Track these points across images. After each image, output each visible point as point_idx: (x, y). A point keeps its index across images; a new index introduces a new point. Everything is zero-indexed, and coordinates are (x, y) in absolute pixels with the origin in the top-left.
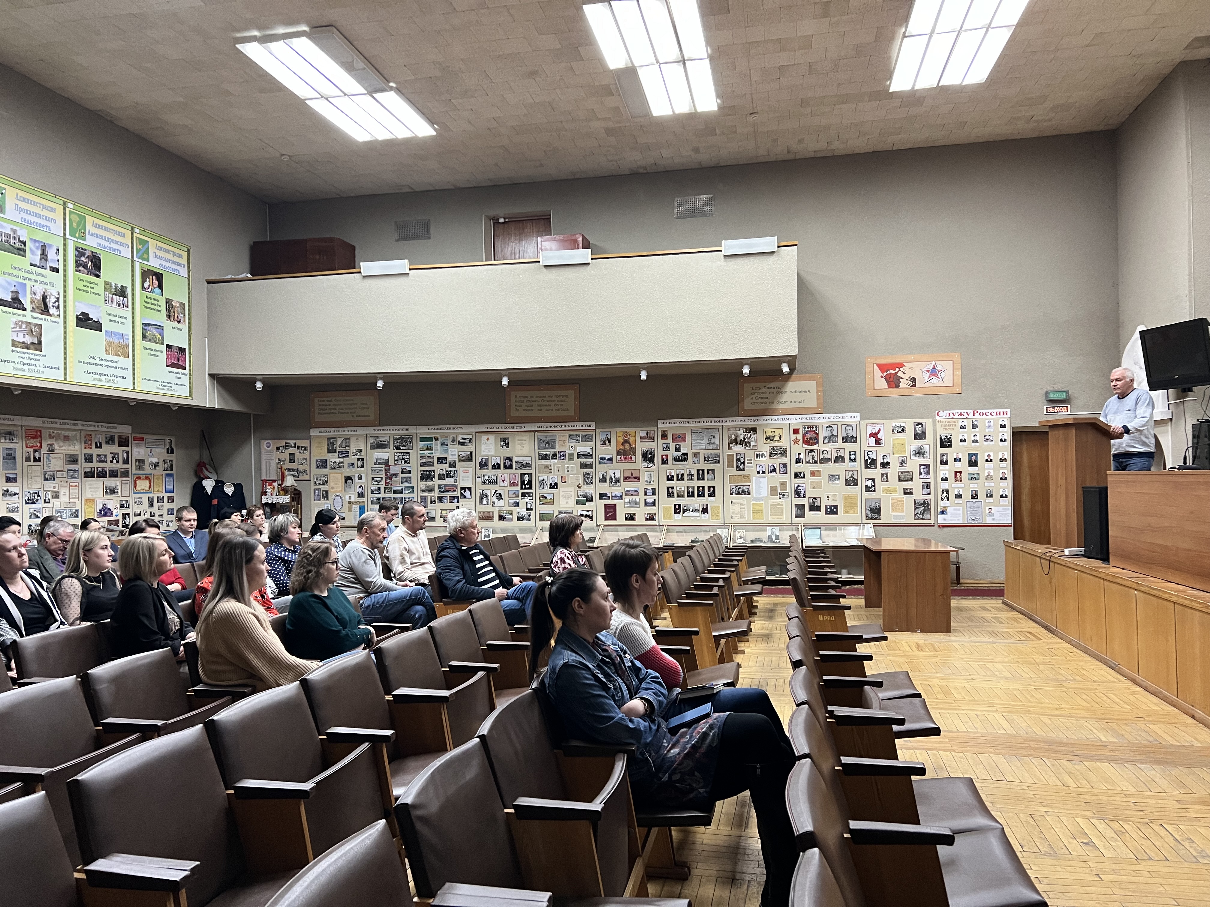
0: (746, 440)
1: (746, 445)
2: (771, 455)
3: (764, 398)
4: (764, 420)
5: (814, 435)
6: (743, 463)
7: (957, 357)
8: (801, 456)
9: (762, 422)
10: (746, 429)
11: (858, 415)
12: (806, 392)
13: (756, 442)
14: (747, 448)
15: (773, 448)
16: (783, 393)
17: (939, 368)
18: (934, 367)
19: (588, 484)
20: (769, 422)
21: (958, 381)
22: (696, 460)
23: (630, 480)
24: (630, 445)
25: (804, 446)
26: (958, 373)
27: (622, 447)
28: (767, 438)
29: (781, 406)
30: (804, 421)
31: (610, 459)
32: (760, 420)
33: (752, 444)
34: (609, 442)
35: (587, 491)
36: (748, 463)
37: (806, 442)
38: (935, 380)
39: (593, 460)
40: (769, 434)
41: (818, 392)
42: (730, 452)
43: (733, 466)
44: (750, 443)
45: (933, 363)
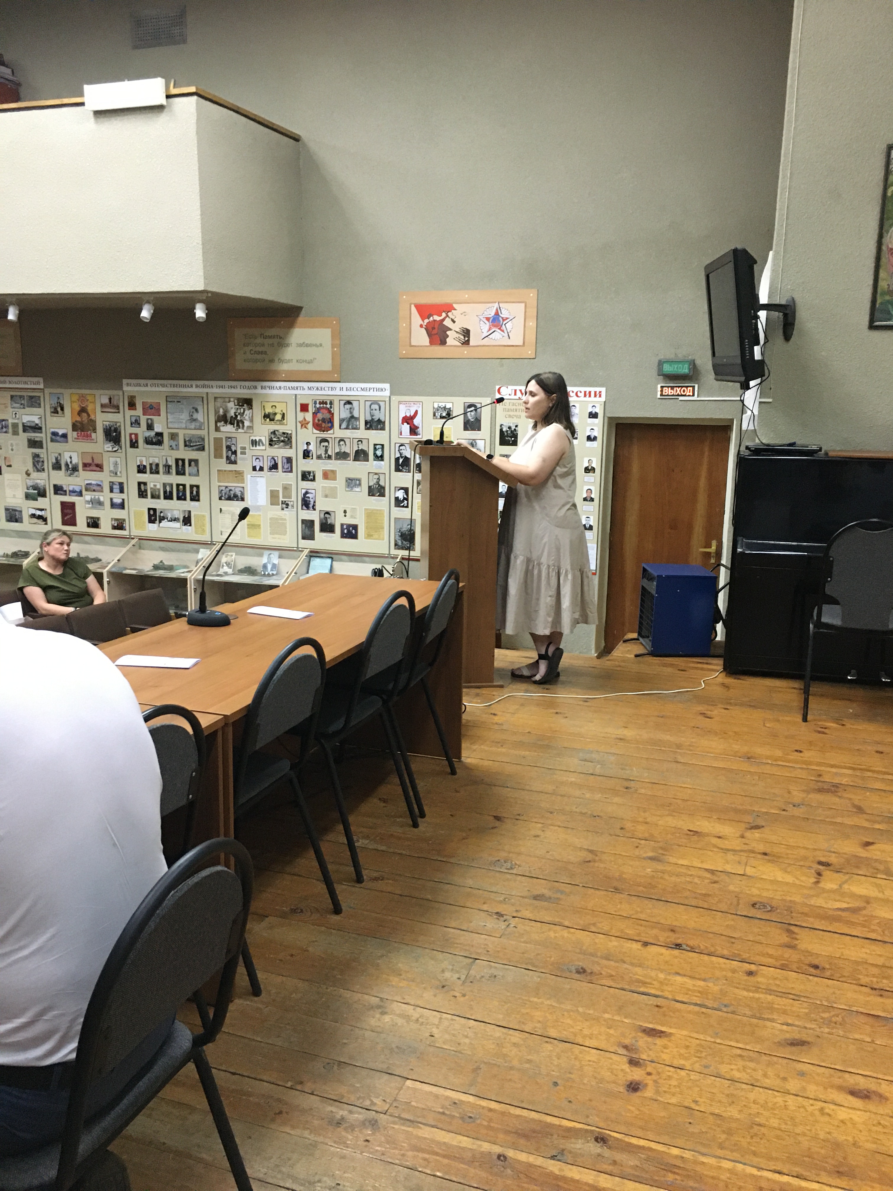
0: (239, 418)
1: (238, 425)
2: (271, 443)
3: (261, 353)
4: (262, 388)
5: (328, 416)
6: (235, 453)
7: (532, 295)
8: (311, 447)
9: (259, 391)
10: (238, 399)
11: (387, 386)
12: (316, 346)
13: (252, 421)
14: (240, 430)
15: (274, 433)
16: (288, 345)
17: (504, 314)
18: (497, 314)
19: (38, 471)
20: (267, 391)
21: (531, 337)
22: (173, 444)
23: (91, 468)
24: (89, 415)
25: (315, 431)
26: (532, 324)
27: (78, 419)
28: (266, 416)
29: (285, 367)
30: (314, 392)
31: (65, 436)
32: (255, 388)
33: (247, 423)
34: (62, 409)
35: (39, 481)
36: (242, 453)
37: (318, 426)
38: (497, 335)
39: (43, 435)
40: (268, 410)
41: (333, 347)
42: (218, 435)
43: (221, 457)
44: (243, 423)
45: (496, 305)
